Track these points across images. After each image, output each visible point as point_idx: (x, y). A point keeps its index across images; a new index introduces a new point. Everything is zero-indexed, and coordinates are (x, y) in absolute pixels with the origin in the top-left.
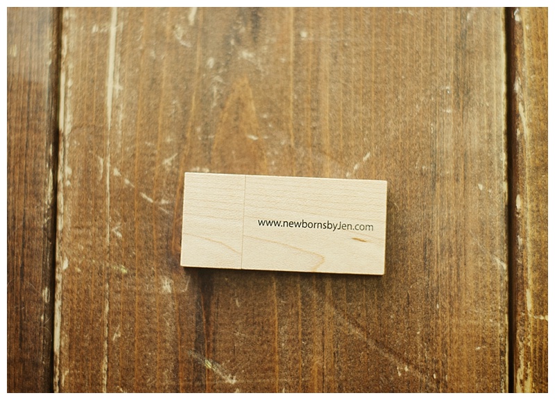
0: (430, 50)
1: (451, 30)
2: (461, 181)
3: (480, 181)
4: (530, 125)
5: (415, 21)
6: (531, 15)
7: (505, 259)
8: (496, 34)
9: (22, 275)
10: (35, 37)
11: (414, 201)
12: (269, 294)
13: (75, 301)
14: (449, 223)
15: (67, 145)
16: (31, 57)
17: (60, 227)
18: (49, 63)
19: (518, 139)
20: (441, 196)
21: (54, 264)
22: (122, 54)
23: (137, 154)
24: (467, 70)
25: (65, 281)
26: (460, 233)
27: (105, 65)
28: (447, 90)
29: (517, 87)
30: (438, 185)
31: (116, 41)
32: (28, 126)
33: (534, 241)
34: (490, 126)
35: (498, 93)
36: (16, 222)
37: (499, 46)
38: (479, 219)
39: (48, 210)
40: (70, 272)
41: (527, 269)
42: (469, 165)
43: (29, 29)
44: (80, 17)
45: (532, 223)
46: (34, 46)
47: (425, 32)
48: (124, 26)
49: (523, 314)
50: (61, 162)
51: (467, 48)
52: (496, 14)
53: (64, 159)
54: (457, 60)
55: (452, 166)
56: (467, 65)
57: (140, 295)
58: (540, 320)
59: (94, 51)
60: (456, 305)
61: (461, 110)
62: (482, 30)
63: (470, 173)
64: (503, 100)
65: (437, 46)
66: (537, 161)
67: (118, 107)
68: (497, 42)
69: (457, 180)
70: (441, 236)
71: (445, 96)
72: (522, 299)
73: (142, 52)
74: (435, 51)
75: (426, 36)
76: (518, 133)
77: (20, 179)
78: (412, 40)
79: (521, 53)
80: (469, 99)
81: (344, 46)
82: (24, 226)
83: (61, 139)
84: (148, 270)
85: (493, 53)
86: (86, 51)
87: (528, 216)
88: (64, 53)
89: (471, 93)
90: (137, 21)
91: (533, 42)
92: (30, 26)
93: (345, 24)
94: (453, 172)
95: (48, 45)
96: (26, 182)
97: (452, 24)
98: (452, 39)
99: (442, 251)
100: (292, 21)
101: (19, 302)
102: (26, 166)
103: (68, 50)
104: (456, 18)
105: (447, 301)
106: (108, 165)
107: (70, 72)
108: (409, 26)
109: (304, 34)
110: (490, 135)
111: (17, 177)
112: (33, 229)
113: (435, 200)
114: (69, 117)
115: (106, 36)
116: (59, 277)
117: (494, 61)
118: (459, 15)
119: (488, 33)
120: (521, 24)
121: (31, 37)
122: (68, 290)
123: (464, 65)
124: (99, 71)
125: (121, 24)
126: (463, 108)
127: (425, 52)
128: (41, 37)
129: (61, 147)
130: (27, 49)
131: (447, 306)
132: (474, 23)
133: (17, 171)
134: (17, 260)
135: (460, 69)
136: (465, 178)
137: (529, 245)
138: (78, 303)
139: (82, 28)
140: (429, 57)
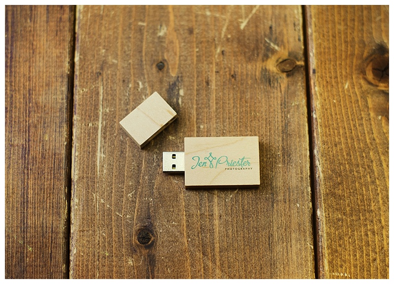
0: (269, 134)
1: (280, 123)
2: (288, 203)
3: (297, 202)
4: (323, 172)
5: (260, 119)
6: (322, 114)
7: (312, 244)
8: (304, 125)
9: (51, 258)
10: (58, 130)
11: (263, 213)
12: (186, 265)
13: (81, 271)
14: (281, 225)
15: (76, 187)
16: (55, 141)
17: (72, 231)
18: (66, 143)
19: (317, 179)
20: (277, 211)
21: (68, 251)
22: (105, 138)
23: (113, 191)
24: (289, 144)
25: (75, 260)
26: (288, 230)
27: (96, 144)
28: (279, 155)
29: (315, 152)
30: (275, 205)
31: (101, 131)
32: (54, 177)
33: (327, 233)
34: (302, 173)
35: (306, 156)
36: (48, 229)
37: (305, 131)
38: (298, 222)
39: (65, 222)
40: (78, 255)
41: (324, 248)
42: (292, 194)
43: (55, 126)
44: (82, 119)
45: (326, 224)
46: (57, 135)
47: (266, 125)
48: (106, 124)
49: (323, 272)
50: (72, 195)
51: (288, 132)
52: (303, 114)
53: (74, 194)
54: (283, 139)
55: (282, 195)
56: (289, 142)
57: (116, 267)
58: (333, 275)
59: (90, 136)
60: (287, 269)
61: (286, 165)
62: (296, 123)
63: (292, 198)
64: (308, 159)
65: (272, 132)
66: (328, 191)
67: (103, 166)
68: (304, 129)
69: (285, 202)
70: (278, 232)
71: (277, 158)
72: (323, 264)
73: (116, 137)
74: (272, 134)
75: (266, 126)
76: (317, 176)
77: (50, 206)
78: (259, 129)
79: (317, 134)
80: (290, 159)
81: (223, 132)
82: (52, 231)
83: (72, 183)
84: (120, 254)
85: (302, 135)
86: (85, 136)
87: (324, 219)
88: (74, 138)
89: (291, 156)
90: (113, 120)
91: (323, 128)
92: (55, 124)
93: (223, 121)
94: (283, 198)
95: (65, 134)
96: (53, 207)
97: (280, 120)
98: (280, 128)
99: (278, 240)
100: (195, 120)
101: (49, 272)
102: (53, 199)
103: (76, 136)
104: (282, 117)
105: (282, 267)
106: (98, 197)
107: (77, 148)
108: (257, 121)
109: (202, 127)
110: (302, 178)
111: (48, 205)
112: (57, 233)
113: (274, 213)
114: (77, 172)
115: (96, 129)
116: (71, 258)
117: (303, 139)
118: (283, 115)
119: (299, 125)
120: (316, 119)
121: (56, 130)
122: (76, 265)
123: (287, 141)
124: (92, 147)
125: (104, 123)
126: (287, 164)
127: (266, 135)
128: (61, 130)
129: (72, 188)
130: (54, 136)
131: (282, 269)
132: (292, 119)
133: (48, 201)
134: (48, 249)
135: (285, 144)
136: (289, 200)
137: (325, 235)
138: (82, 272)
139: (83, 124)
140: (268, 138)
